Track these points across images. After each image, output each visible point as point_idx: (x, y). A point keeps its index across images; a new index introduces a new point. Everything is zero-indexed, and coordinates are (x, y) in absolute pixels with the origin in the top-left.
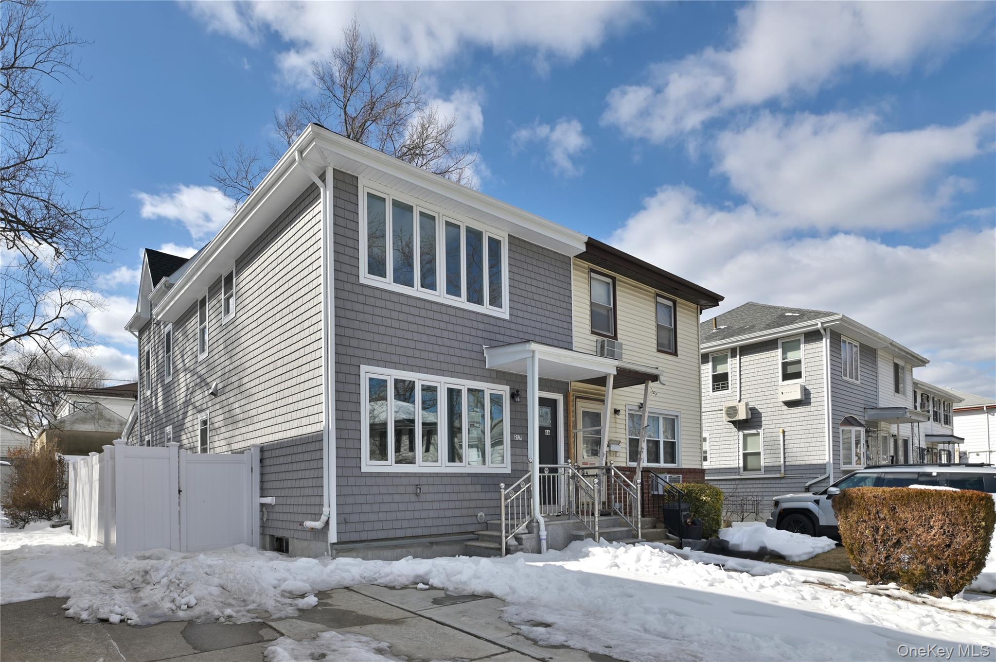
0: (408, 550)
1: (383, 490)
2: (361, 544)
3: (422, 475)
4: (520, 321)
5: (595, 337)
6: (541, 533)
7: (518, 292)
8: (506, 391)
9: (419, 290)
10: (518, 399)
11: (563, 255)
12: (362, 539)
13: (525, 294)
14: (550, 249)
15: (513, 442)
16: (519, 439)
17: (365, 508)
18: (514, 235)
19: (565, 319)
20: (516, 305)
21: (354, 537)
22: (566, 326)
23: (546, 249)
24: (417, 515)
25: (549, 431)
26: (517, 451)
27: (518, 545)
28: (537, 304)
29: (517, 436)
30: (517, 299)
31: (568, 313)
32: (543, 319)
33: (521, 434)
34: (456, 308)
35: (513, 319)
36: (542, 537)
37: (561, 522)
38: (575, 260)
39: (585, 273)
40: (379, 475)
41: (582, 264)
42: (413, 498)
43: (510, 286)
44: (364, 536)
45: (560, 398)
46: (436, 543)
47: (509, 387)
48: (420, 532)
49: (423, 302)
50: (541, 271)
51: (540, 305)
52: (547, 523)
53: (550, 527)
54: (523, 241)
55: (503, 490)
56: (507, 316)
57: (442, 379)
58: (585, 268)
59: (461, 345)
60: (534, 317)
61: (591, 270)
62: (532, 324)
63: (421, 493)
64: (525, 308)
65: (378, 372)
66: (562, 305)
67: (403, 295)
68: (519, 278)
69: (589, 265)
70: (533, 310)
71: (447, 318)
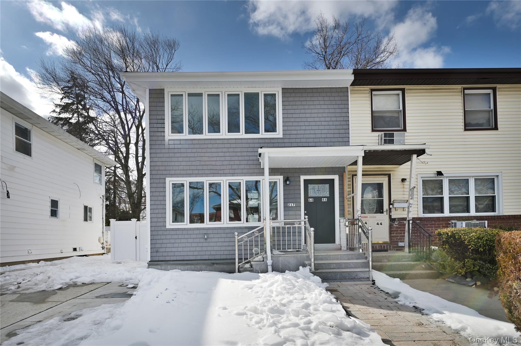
0: (195, 266)
1: (181, 237)
2: (164, 262)
3: (209, 229)
4: (294, 136)
5: (377, 134)
6: (268, 262)
7: (292, 120)
8: (280, 179)
9: (206, 135)
10: (288, 183)
11: (339, 88)
12: (166, 259)
13: (299, 120)
14: (324, 87)
15: (286, 208)
16: (292, 206)
17: (169, 245)
18: (285, 87)
19: (341, 127)
20: (289, 128)
21: (161, 259)
22: (343, 131)
23: (321, 88)
24: (204, 249)
25: (326, 199)
26: (291, 213)
27: (250, 268)
28: (311, 124)
29: (290, 204)
30: (290, 124)
31: (344, 123)
32: (317, 132)
33: (294, 202)
34: (236, 139)
35: (287, 136)
36: (268, 264)
37: (293, 255)
38: (353, 88)
39: (366, 94)
40: (178, 229)
41: (362, 89)
42: (202, 240)
43: (284, 118)
44: (168, 258)
45: (336, 178)
46: (217, 264)
47: (282, 176)
48: (206, 257)
49: (210, 140)
50: (315, 103)
51: (314, 124)
52: (279, 255)
53: (280, 258)
54: (297, 88)
55: (236, 236)
56: (281, 136)
57: (224, 178)
58: (366, 90)
59: (240, 158)
60: (308, 132)
61: (372, 90)
62: (306, 136)
63: (208, 238)
64: (298, 128)
65: (178, 180)
66: (338, 119)
67: (194, 139)
68: (292, 111)
69: (370, 87)
70: (307, 128)
71: (228, 146)
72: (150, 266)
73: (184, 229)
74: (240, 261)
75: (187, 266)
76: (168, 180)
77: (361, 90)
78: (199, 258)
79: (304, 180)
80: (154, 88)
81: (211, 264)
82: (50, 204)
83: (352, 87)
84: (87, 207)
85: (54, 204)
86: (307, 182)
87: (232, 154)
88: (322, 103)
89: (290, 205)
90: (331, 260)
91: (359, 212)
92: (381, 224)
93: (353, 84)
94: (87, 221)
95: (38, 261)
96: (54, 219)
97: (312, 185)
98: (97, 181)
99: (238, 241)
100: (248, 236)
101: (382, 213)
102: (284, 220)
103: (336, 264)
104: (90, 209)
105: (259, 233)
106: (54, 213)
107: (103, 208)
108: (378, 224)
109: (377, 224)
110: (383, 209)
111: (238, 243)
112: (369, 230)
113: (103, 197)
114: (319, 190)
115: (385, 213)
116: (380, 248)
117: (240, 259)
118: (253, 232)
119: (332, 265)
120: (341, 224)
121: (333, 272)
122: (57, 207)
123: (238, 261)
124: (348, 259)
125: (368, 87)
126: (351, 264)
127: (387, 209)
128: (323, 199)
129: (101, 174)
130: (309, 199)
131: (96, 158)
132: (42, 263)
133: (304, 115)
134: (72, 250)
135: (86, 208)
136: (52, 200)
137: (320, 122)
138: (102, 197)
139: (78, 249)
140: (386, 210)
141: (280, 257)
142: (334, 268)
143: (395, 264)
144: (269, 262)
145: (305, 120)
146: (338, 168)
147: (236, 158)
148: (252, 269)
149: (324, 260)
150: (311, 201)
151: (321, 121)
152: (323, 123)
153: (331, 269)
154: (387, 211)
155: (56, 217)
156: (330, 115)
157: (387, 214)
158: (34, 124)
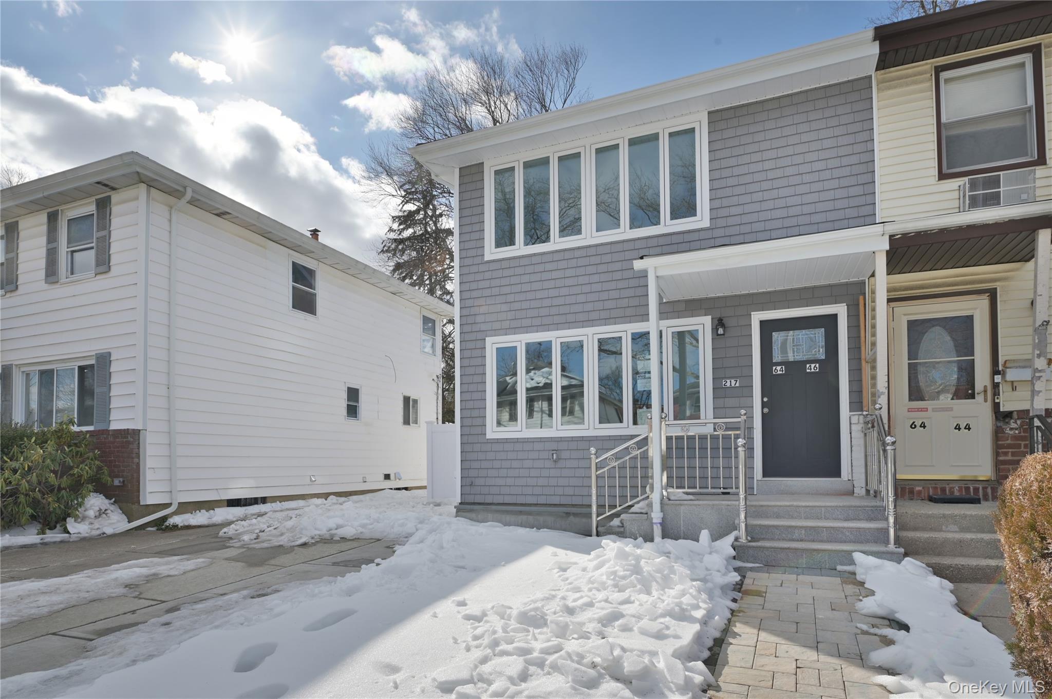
1: (511, 455)
3: (560, 440)
4: (737, 220)
5: (954, 183)
6: (653, 515)
7: (731, 182)
8: (703, 324)
9: (557, 242)
10: (721, 331)
11: (849, 81)
12: (487, 501)
13: (748, 179)
14: (809, 88)
15: (718, 391)
16: (733, 385)
17: (492, 473)
18: (717, 108)
19: (853, 181)
20: (726, 202)
21: (479, 499)
22: (858, 190)
23: (801, 92)
24: (553, 482)
25: (817, 365)
26: (730, 402)
27: (619, 526)
28: (776, 184)
29: (728, 381)
30: (728, 192)
31: (862, 168)
32: (791, 201)
33: (737, 377)
34: (612, 243)
35: (721, 222)
36: (654, 521)
37: (711, 503)
38: (885, 74)
39: (922, 82)
40: (507, 441)
41: (910, 71)
42: (549, 464)
43: (712, 180)
44: (489, 499)
45: (841, 310)
46: (575, 515)
47: (710, 317)
48: (556, 500)
49: (562, 253)
50: (787, 131)
51: (784, 182)
52: (678, 502)
53: (682, 508)
54: (743, 106)
55: (593, 457)
56: (706, 223)
57: (590, 331)
58: (920, 73)
59: (621, 285)
60: (770, 205)
61: (939, 70)
62: (763, 216)
63: (559, 459)
64: (747, 199)
65: (506, 341)
66: (845, 161)
67: (535, 255)
68: (732, 162)
69: (932, 63)
70: (767, 195)
71: (597, 260)
72: (459, 513)
73: (517, 441)
74: (601, 510)
75: (521, 517)
76: (489, 340)
77: (907, 76)
78: (542, 500)
79: (762, 322)
80: (467, 165)
81: (564, 515)
82: (345, 395)
83: (882, 71)
84: (409, 398)
85: (353, 394)
86: (767, 327)
87: (604, 277)
88: (803, 128)
89: (728, 384)
90: (801, 518)
91: (882, 396)
92: (968, 428)
93: (882, 65)
94: (409, 424)
95: (326, 496)
96: (352, 421)
97: (783, 334)
98: (428, 349)
99: (597, 468)
100: (617, 457)
101: (972, 396)
102: (714, 418)
103: (805, 530)
104: (415, 401)
105: (639, 449)
106: (352, 411)
107: (438, 398)
108: (958, 428)
109: (956, 428)
110: (973, 386)
111: (597, 471)
112: (888, 444)
113: (438, 378)
114: (797, 345)
115: (979, 398)
116: (964, 494)
117: (601, 506)
118: (627, 448)
119: (796, 531)
120: (853, 427)
121: (789, 548)
122: (357, 401)
123: (597, 511)
124: (847, 520)
125: (927, 64)
126: (845, 530)
127: (985, 387)
128: (808, 366)
129: (434, 335)
130: (774, 368)
131: (426, 307)
132: (332, 498)
133: (759, 167)
134: (382, 477)
135: (407, 400)
136: (349, 388)
137: (798, 177)
138: (435, 378)
139: (392, 477)
140: (982, 389)
141: (681, 505)
142: (802, 540)
143: (972, 540)
144: (656, 515)
145: (762, 176)
146: (847, 284)
147: (613, 285)
148: (622, 529)
149: (784, 518)
150: (779, 372)
151: (802, 174)
152: (807, 178)
153: (793, 540)
154: (985, 391)
155: (356, 417)
156: (823, 155)
157: (986, 401)
158: (321, 260)
